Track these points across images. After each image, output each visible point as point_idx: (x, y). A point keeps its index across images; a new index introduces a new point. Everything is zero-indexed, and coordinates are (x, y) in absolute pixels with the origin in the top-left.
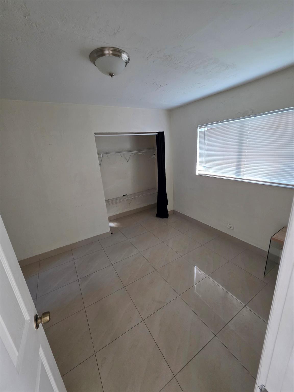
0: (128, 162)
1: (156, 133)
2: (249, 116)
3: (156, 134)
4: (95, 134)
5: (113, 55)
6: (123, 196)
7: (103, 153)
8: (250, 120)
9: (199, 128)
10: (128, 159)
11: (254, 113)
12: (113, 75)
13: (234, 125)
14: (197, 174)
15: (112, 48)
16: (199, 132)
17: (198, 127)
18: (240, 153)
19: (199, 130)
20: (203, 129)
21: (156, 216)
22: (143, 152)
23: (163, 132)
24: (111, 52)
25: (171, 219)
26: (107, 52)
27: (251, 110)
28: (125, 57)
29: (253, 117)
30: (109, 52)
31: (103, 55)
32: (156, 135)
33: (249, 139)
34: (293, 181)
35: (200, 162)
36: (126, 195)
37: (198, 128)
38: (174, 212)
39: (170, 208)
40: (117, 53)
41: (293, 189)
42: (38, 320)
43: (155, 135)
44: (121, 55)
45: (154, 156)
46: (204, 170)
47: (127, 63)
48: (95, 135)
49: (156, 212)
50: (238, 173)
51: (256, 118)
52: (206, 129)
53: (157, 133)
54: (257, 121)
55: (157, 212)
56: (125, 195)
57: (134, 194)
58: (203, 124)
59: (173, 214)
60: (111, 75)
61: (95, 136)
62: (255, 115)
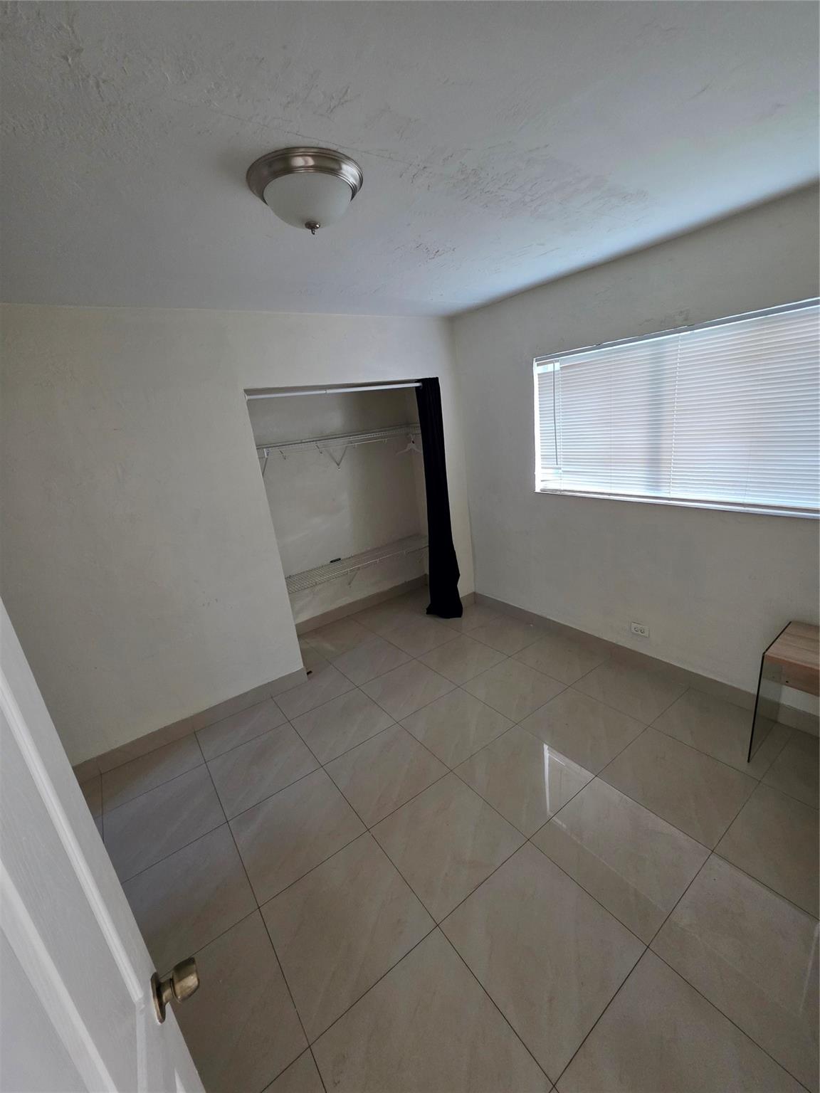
0: (338, 465)
1: (415, 382)
2: (675, 328)
3: (418, 385)
4: (248, 392)
5: (317, 168)
6: (331, 562)
7: (269, 446)
8: (680, 338)
9: (538, 365)
10: (338, 460)
11: (690, 321)
12: (317, 228)
13: (635, 353)
14: (538, 490)
15: (315, 150)
16: (539, 374)
17: (534, 361)
18: (656, 427)
19: (537, 370)
20: (550, 368)
21: (427, 613)
22: (381, 437)
23: (437, 379)
24: (311, 162)
25: (470, 619)
26: (299, 162)
27: (681, 312)
28: (350, 173)
29: (689, 332)
30: (306, 162)
31: (289, 170)
32: (416, 387)
33: (678, 389)
34: (817, 500)
35: (544, 457)
36: (340, 559)
37: (535, 364)
38: (476, 598)
39: (464, 587)
40: (328, 162)
41: (815, 521)
42: (164, 991)
43: (414, 389)
44: (341, 168)
45: (411, 446)
46: (558, 478)
47: (354, 191)
48: (248, 395)
49: (427, 601)
50: (655, 483)
51: (696, 333)
52: (558, 366)
53: (418, 381)
54: (699, 342)
55: (430, 602)
56: (335, 561)
57: (362, 554)
58: (547, 353)
59: (475, 603)
60: (311, 226)
61: (247, 397)
62: (691, 327)
